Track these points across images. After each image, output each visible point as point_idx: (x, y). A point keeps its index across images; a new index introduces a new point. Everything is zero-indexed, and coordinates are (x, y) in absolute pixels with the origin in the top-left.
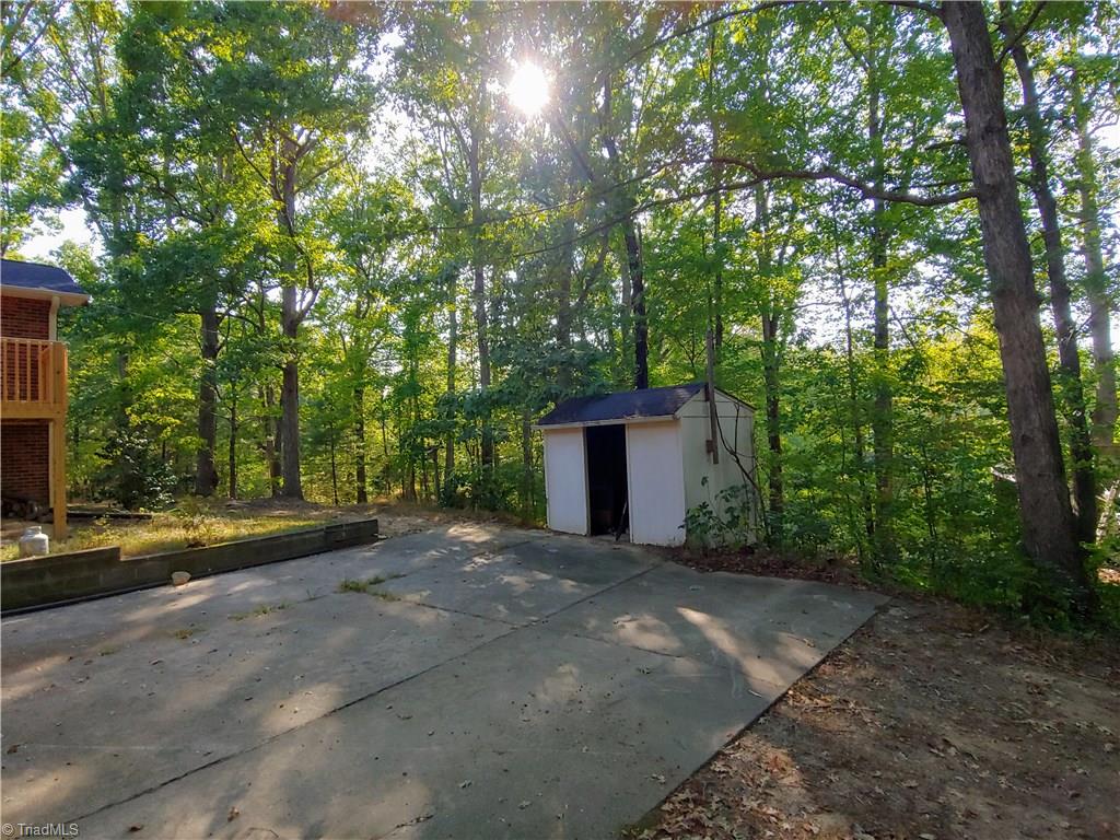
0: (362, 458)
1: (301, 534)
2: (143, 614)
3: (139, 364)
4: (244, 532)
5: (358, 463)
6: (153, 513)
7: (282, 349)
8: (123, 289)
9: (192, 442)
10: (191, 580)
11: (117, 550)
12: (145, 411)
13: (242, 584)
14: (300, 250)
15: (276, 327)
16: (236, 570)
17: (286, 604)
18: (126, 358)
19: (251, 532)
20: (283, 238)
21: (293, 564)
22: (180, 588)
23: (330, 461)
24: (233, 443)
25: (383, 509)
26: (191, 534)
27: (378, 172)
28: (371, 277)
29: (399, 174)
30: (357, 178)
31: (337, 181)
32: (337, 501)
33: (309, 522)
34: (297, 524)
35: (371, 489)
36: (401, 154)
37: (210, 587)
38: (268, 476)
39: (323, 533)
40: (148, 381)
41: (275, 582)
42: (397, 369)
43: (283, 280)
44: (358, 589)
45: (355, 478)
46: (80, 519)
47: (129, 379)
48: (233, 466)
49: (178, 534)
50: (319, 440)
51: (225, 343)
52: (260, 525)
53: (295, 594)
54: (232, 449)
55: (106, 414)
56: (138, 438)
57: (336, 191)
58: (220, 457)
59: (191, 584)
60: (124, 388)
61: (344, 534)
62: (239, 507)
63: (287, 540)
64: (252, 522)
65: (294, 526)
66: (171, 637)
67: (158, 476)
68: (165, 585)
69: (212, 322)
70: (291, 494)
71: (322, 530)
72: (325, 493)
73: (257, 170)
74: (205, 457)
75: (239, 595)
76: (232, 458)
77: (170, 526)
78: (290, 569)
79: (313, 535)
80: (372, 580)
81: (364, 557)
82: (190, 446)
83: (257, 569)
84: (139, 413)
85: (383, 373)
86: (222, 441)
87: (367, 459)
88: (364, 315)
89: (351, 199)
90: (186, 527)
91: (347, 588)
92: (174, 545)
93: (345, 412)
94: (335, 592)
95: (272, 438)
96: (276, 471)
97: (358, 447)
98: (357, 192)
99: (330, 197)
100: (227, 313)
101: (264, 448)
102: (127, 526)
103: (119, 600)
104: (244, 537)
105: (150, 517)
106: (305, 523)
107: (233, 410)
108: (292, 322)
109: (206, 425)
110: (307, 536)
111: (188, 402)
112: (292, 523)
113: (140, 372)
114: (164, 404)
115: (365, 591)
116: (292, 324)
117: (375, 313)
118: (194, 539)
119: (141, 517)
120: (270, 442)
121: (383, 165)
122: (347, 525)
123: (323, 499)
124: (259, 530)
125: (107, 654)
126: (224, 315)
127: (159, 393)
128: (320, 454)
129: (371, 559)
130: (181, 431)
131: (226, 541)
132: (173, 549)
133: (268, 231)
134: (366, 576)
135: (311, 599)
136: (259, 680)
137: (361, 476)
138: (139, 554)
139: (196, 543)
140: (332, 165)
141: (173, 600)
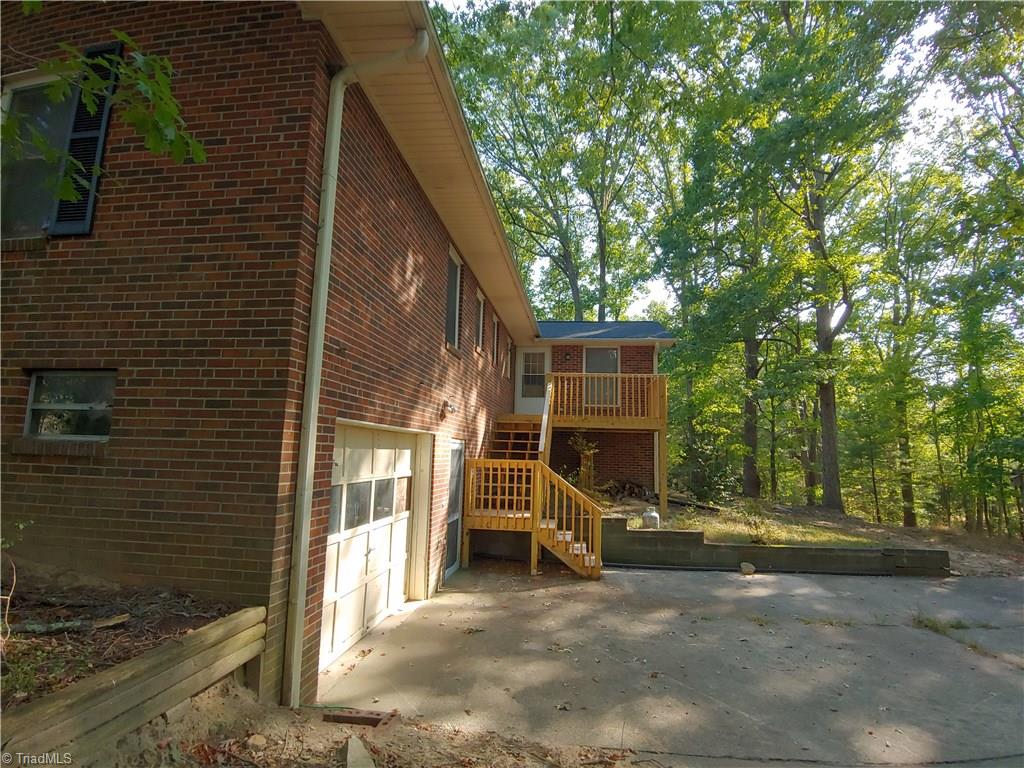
0: (909, 475)
1: (856, 550)
2: (723, 592)
3: (700, 386)
4: (797, 537)
5: (903, 481)
6: (718, 507)
7: (818, 366)
8: (695, 330)
9: (739, 448)
10: (756, 572)
11: (702, 534)
12: (706, 422)
13: (803, 589)
14: (833, 269)
15: (811, 346)
16: (794, 572)
17: (853, 622)
18: (691, 382)
19: (804, 539)
20: (817, 263)
21: (851, 580)
22: (749, 577)
23: (869, 476)
24: (773, 452)
25: (947, 537)
26: (754, 532)
27: (913, 167)
28: (910, 279)
29: (940, 161)
30: (887, 182)
31: (866, 193)
32: (879, 519)
33: (860, 539)
34: (845, 538)
35: (922, 511)
36: (941, 137)
37: (773, 583)
38: (803, 484)
39: (879, 554)
40: (707, 399)
41: (834, 595)
42: (949, 378)
43: (816, 301)
44: (935, 628)
45: (900, 496)
46: (677, 505)
47: (693, 398)
48: (773, 473)
49: (741, 529)
50: (857, 452)
51: (765, 363)
52: (811, 533)
53: (860, 614)
54: (772, 457)
55: (679, 424)
56: (707, 445)
57: (863, 203)
58: (762, 463)
59: (757, 576)
60: (691, 405)
61: (905, 560)
62: (784, 512)
63: (841, 554)
64: (801, 529)
65: (843, 541)
66: (750, 620)
67: (720, 477)
68: (736, 571)
69: (753, 347)
70: (832, 506)
71: (878, 551)
72: (863, 508)
73: (792, 209)
74: (750, 463)
75: (801, 598)
76: (773, 465)
77: (734, 520)
78: (850, 586)
79: (869, 555)
80: (954, 624)
81: (935, 592)
82: (739, 453)
83: (813, 576)
84: (701, 424)
85: (933, 383)
86: (764, 450)
87: (915, 477)
88: (904, 321)
89: (882, 205)
90: (748, 524)
91: (919, 623)
92: (740, 537)
93: (885, 424)
94: (908, 625)
95: (806, 449)
96: (811, 481)
97: (902, 463)
98: (889, 196)
99: (857, 210)
100: (764, 338)
101: (798, 458)
102: (704, 515)
103: (704, 575)
104: (797, 543)
105: (718, 510)
106: (855, 539)
107: (772, 422)
108: (827, 338)
109: (750, 434)
110: (863, 554)
111: (735, 416)
112: (842, 537)
113: (701, 392)
114: (718, 416)
115: (945, 634)
116: (826, 341)
117: (917, 317)
118: (756, 536)
119: (713, 509)
120: (804, 452)
121: (918, 159)
122: (908, 551)
123: (862, 515)
124: (809, 538)
125: (706, 619)
126: (762, 340)
127: (714, 408)
128: (857, 467)
129: (943, 596)
130: (730, 439)
131: (782, 543)
132: (741, 542)
133: (805, 259)
134: (946, 616)
135: (879, 625)
136: (840, 695)
137: (908, 495)
138: (717, 540)
139: (757, 540)
140: (860, 179)
141: (745, 587)
